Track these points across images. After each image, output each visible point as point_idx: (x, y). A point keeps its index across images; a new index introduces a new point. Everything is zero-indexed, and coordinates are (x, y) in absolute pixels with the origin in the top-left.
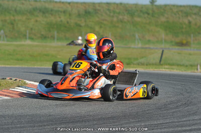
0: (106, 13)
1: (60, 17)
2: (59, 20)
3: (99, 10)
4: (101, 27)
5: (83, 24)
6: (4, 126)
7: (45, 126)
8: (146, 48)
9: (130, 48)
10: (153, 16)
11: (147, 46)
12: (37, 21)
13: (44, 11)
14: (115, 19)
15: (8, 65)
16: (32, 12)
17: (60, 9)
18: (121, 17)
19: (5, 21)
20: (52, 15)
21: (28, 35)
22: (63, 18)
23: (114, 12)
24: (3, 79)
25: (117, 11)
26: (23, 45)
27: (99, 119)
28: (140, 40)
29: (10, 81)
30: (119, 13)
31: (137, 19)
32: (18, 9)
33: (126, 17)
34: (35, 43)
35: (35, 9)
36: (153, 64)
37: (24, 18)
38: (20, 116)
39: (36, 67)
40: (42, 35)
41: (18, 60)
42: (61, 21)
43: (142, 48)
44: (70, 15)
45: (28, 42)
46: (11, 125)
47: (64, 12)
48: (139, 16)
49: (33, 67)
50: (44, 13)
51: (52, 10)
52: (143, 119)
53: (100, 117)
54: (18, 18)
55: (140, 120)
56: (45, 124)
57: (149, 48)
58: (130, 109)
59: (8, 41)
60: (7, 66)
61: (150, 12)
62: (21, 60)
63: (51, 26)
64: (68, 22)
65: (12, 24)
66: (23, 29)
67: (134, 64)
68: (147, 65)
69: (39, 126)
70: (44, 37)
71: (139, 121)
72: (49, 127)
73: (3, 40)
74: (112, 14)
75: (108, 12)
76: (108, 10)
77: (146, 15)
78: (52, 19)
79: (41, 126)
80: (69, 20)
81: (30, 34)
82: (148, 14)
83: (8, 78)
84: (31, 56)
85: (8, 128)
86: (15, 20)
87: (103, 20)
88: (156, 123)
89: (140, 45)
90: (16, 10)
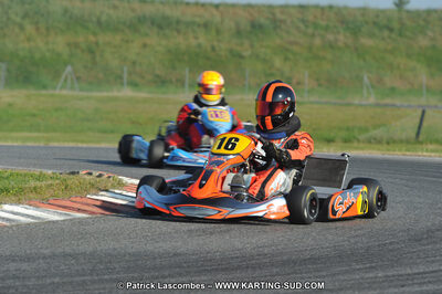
0: (298, 28)
1: (196, 38)
2: (194, 42)
3: (282, 21)
4: (286, 59)
5: (247, 53)
6: (74, 279)
8: (386, 105)
9: (349, 104)
10: (400, 35)
11: (388, 101)
12: (145, 46)
13: (162, 24)
14: (318, 41)
15: (82, 142)
16: (135, 25)
17: (197, 20)
18: (331, 37)
19: (76, 45)
20: (178, 31)
21: (125, 76)
22: (203, 40)
23: (316, 26)
24: (73, 173)
25: (323, 23)
26: (116, 99)
27: (284, 263)
28: (373, 87)
29: (88, 177)
30: (327, 28)
31: (366, 41)
32: (104, 18)
33: (343, 38)
34: (143, 95)
35: (142, 20)
36: (401, 141)
37: (117, 39)
38: (110, 255)
40: (158, 76)
41: (105, 132)
42: (199, 46)
43: (377, 105)
44: (218, 32)
45: (127, 92)
46: (91, 275)
47: (206, 26)
48: (371, 35)
50: (160, 27)
51: (178, 22)
52: (380, 263)
53: (285, 258)
54: (103, 38)
55: (374, 264)
56: (166, 273)
57: (394, 105)
58: (352, 241)
59: (81, 90)
60: (80, 145)
61: (396, 25)
63: (176, 57)
64: (213, 48)
65: (91, 51)
66: (115, 63)
67: (358, 141)
68: (388, 143)
70: (161, 82)
71: (372, 267)
73: (72, 88)
74: (310, 31)
75: (302, 26)
76: (303, 21)
77: (386, 33)
78: (180, 41)
80: (215, 43)
81: (130, 74)
82: (391, 30)
83: (82, 172)
84: (133, 123)
85: (84, 281)
86: (97, 44)
87: (292, 43)
88: (409, 271)
89: (372, 100)
90: (99, 23)
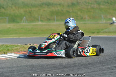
1: (57, 8)
2: (57, 9)
3: (80, 2)
4: (81, 12)
5: (71, 11)
6: (27, 72)
7: (50, 70)
9: (98, 23)
12: (44, 11)
13: (48, 5)
14: (89, 7)
16: (41, 5)
17: (57, 3)
18: (93, 6)
19: (26, 11)
20: (53, 6)
21: (39, 19)
22: (59, 8)
23: (89, 3)
24: (26, 45)
27: (82, 65)
30: (91, 4)
31: (102, 7)
33: (96, 6)
34: (44, 23)
35: (43, 4)
36: (112, 32)
37: (37, 9)
38: (36, 65)
39: (44, 37)
40: (48, 18)
41: (34, 33)
42: (58, 10)
43: (106, 23)
44: (63, 6)
45: (40, 23)
46: (31, 71)
47: (60, 5)
48: (103, 5)
49: (43, 37)
50: (48, 6)
51: (53, 4)
53: (82, 64)
55: (105, 64)
56: (51, 69)
58: (99, 58)
59: (28, 23)
60: (28, 37)
62: (36, 33)
63: (52, 13)
64: (62, 10)
65: (30, 13)
66: (36, 16)
67: (101, 32)
68: (109, 33)
69: (47, 71)
70: (49, 20)
72: (53, 71)
73: (26, 23)
74: (87, 4)
75: (85, 3)
78: (53, 9)
79: (48, 71)
82: (108, 3)
83: (28, 44)
85: (29, 72)
86: (32, 11)
87: (83, 8)
88: (114, 66)
89: (104, 22)
90: (32, 5)
